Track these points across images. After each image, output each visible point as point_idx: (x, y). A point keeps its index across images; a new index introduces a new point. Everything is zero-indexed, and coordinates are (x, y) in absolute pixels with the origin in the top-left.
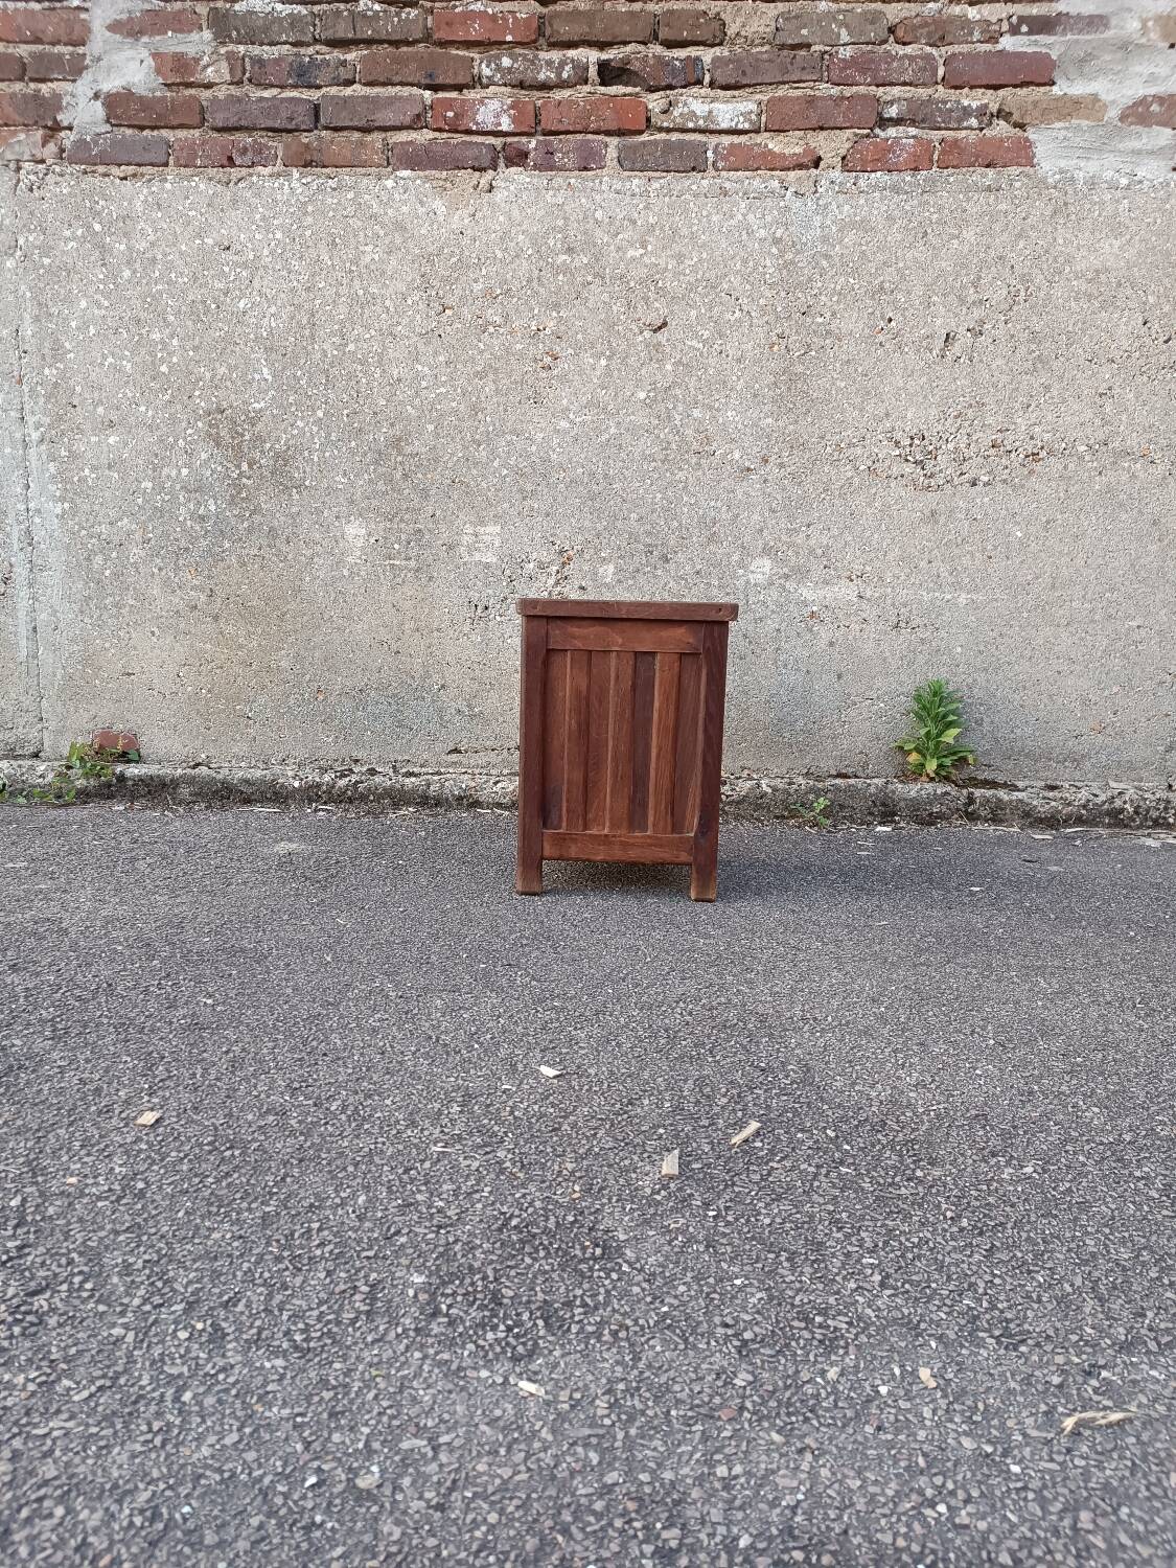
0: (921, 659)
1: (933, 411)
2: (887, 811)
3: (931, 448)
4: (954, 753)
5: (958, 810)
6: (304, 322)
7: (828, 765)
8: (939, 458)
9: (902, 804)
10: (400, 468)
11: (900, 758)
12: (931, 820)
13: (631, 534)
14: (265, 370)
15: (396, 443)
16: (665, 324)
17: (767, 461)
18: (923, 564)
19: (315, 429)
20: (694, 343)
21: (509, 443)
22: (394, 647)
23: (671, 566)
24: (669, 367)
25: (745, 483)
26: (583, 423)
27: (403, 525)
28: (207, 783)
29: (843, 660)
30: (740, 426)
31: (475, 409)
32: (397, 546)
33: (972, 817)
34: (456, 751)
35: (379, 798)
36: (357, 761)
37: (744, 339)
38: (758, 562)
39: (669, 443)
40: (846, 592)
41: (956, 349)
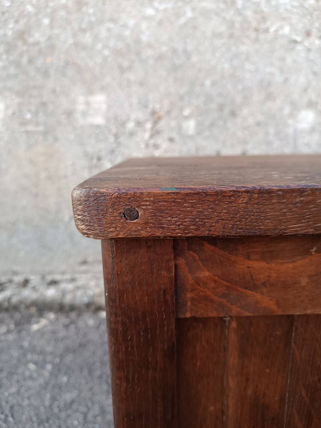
15: (21, 35)
21: (109, 30)
23: (239, 120)
25: (292, 53)
34: (84, 262)
35: (28, 307)
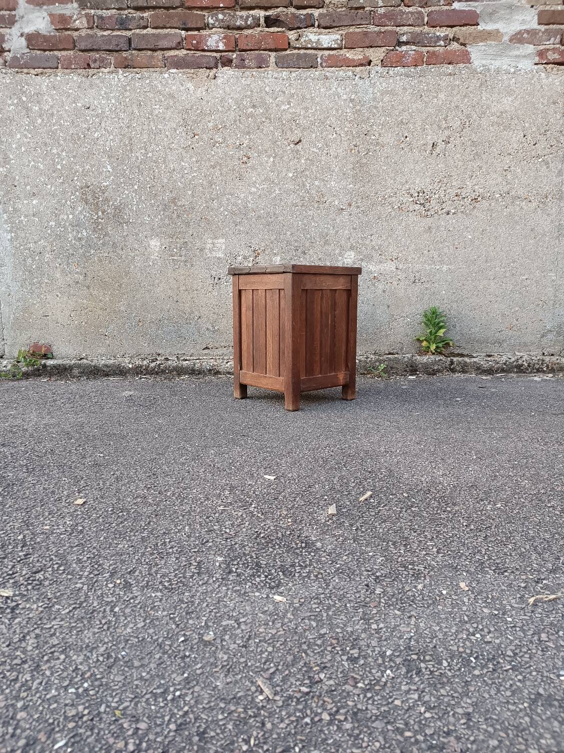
0: (426, 298)
1: (428, 180)
2: (413, 369)
3: (427, 197)
4: (443, 341)
5: (446, 367)
6: (127, 143)
7: (384, 349)
8: (431, 202)
9: (420, 366)
10: (176, 212)
11: (418, 344)
12: (434, 373)
13: (287, 241)
14: (109, 167)
15: (174, 200)
16: (300, 141)
17: (351, 205)
18: (426, 252)
19: (134, 195)
20: (315, 150)
21: (228, 199)
22: (175, 299)
24: (303, 161)
25: (341, 216)
26: (263, 189)
27: (178, 240)
28: (87, 367)
29: (389, 299)
30: (337, 189)
31: (211, 183)
32: (175, 250)
33: (453, 371)
34: (207, 348)
35: (171, 372)
36: (159, 354)
37: (339, 148)
38: (348, 253)
39: (304, 197)
40: (390, 266)
41: (438, 150)
